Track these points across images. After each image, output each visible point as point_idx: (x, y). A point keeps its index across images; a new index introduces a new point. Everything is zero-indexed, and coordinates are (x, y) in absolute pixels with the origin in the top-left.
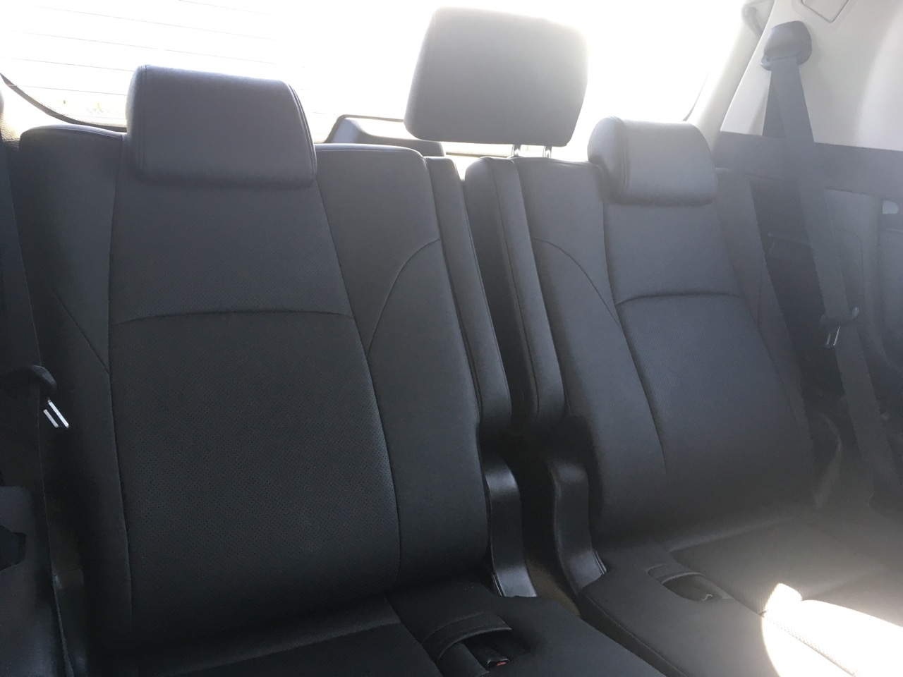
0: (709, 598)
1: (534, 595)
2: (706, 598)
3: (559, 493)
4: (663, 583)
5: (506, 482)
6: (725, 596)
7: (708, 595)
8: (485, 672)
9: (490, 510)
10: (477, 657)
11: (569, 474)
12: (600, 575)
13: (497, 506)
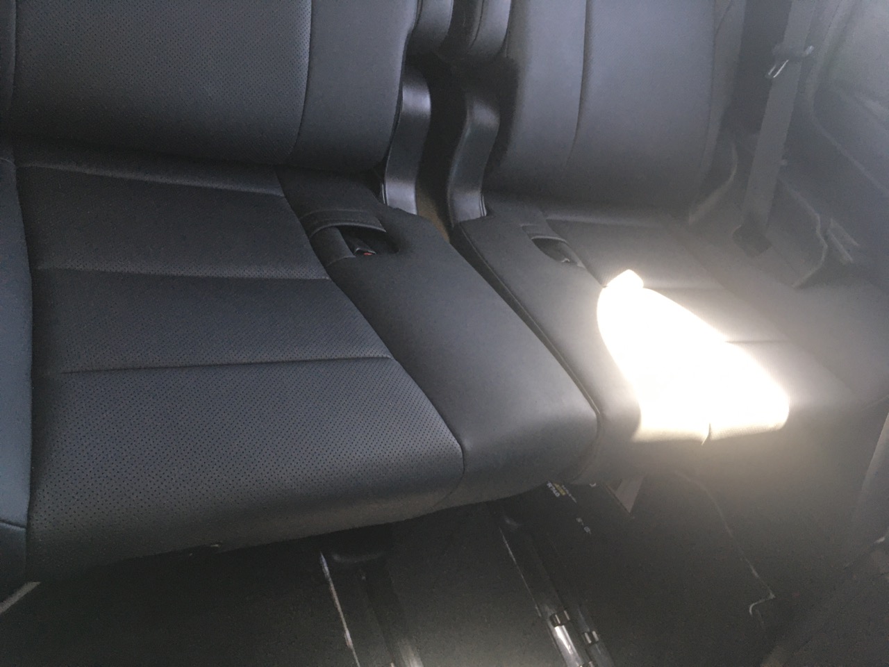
0: (567, 262)
1: (414, 212)
2: (563, 261)
3: (467, 132)
4: (533, 238)
5: (420, 102)
6: (580, 264)
7: (566, 259)
8: (352, 256)
9: (397, 123)
10: (348, 243)
11: (483, 116)
12: (479, 216)
13: (404, 122)
